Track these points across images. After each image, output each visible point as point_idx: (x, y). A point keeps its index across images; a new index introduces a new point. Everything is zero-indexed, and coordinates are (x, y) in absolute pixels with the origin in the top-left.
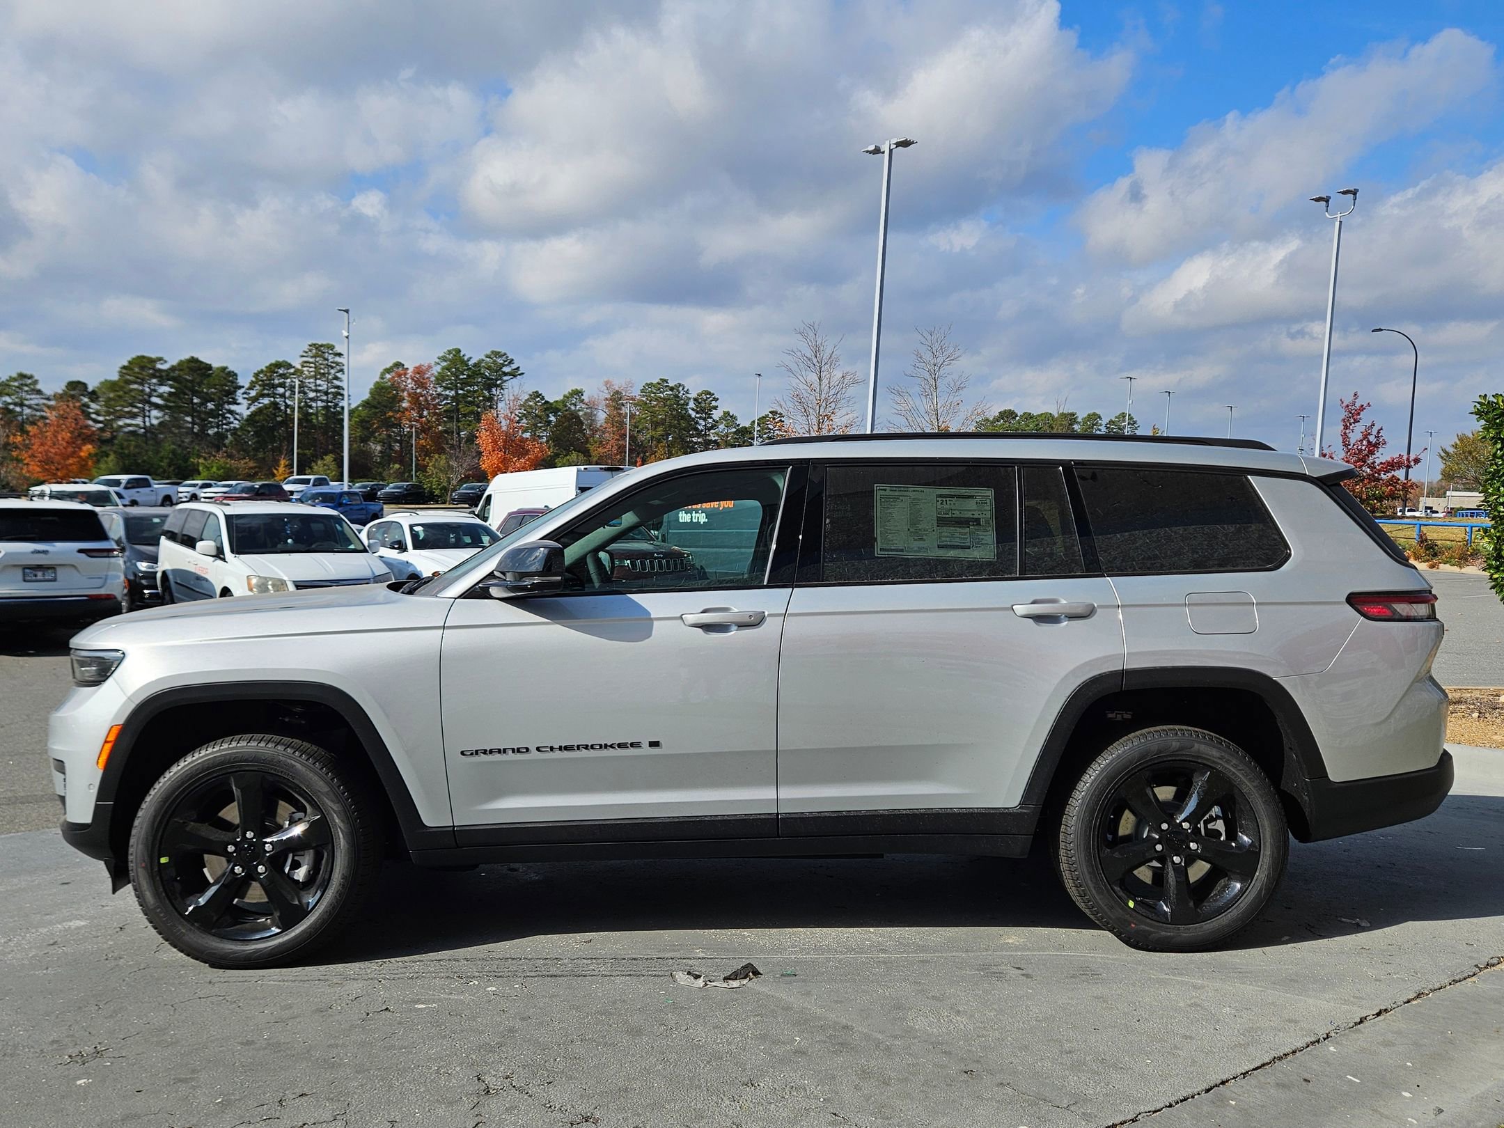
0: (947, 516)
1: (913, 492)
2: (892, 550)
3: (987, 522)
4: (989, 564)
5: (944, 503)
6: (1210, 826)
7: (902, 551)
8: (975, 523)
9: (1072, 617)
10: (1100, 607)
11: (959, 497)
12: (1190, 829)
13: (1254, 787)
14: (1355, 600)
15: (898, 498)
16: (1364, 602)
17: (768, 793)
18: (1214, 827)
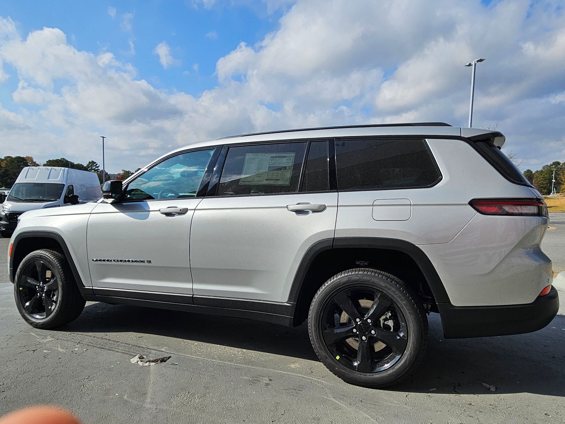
0: (273, 166)
1: (261, 156)
2: (246, 182)
3: (290, 167)
4: (287, 187)
5: (273, 160)
6: (386, 323)
7: (250, 182)
8: (284, 169)
9: (314, 211)
10: (329, 206)
11: (279, 157)
12: (371, 323)
13: (404, 304)
14: (474, 203)
15: (254, 159)
16: (482, 205)
17: (189, 286)
18: (387, 324)
